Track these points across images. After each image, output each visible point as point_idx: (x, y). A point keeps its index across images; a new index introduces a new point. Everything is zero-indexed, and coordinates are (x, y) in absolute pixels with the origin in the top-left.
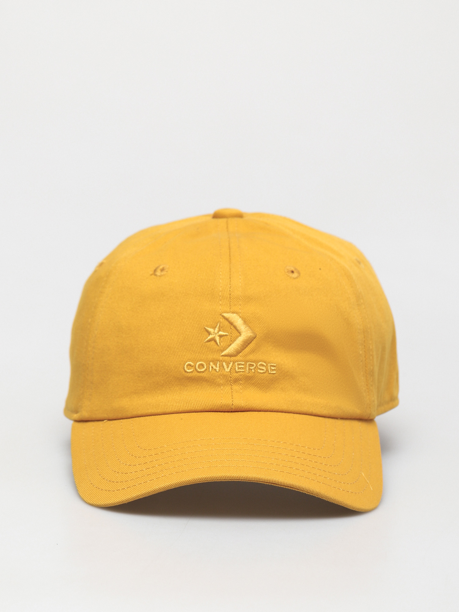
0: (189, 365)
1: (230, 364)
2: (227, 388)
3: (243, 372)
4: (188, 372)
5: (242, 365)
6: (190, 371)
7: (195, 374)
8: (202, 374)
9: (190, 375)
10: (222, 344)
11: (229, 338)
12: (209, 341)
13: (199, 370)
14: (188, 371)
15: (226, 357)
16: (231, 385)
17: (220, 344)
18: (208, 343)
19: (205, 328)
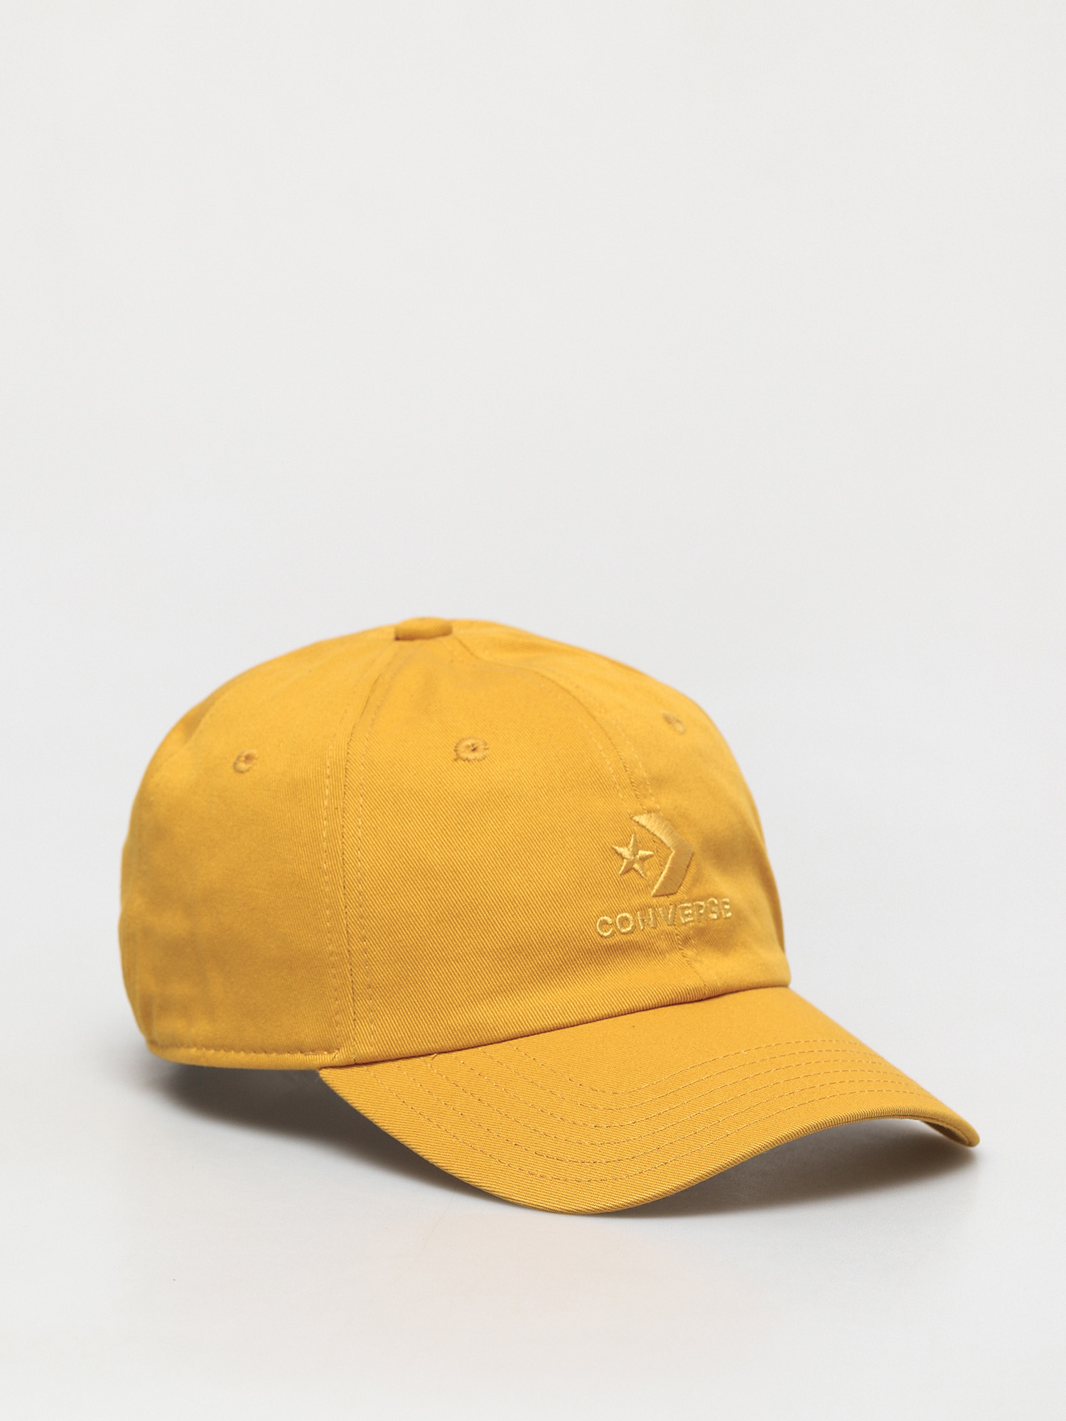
0: (605, 922)
1: (669, 909)
2: (677, 956)
3: (692, 921)
4: (606, 938)
5: (688, 908)
6: (608, 933)
7: (618, 938)
8: (631, 937)
9: (612, 941)
10: (648, 873)
11: (657, 860)
12: (627, 872)
13: (623, 931)
14: (605, 934)
15: (662, 898)
16: (680, 949)
17: (645, 874)
18: (625, 877)
19: (613, 848)
